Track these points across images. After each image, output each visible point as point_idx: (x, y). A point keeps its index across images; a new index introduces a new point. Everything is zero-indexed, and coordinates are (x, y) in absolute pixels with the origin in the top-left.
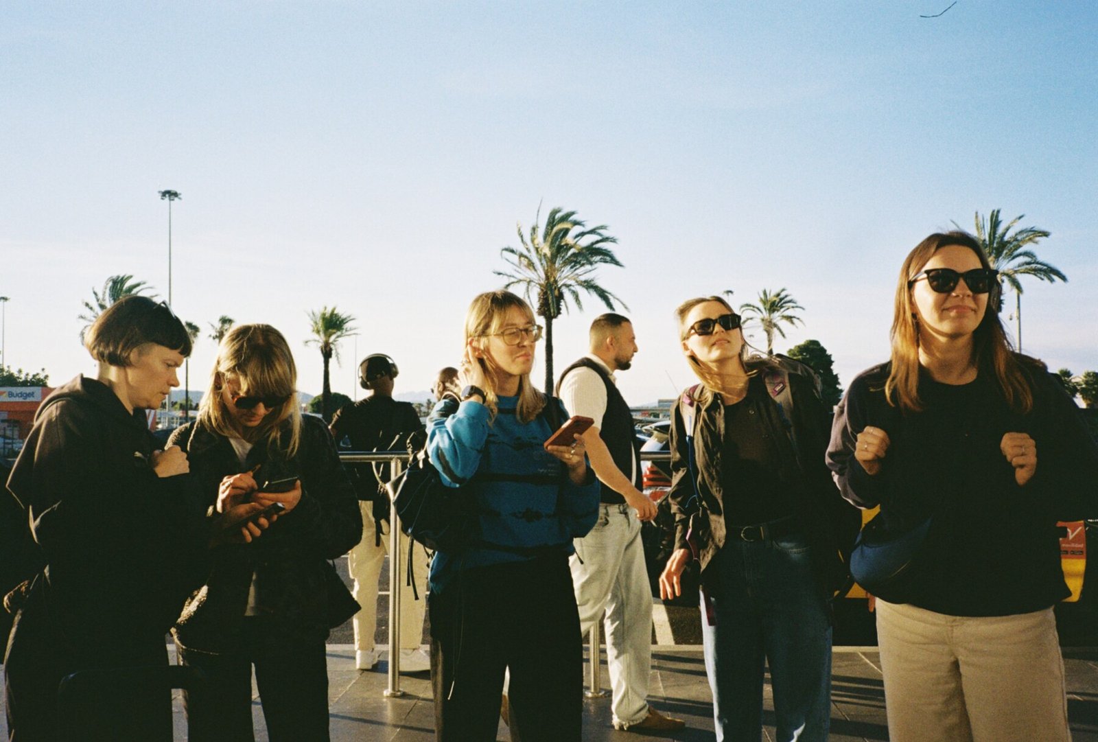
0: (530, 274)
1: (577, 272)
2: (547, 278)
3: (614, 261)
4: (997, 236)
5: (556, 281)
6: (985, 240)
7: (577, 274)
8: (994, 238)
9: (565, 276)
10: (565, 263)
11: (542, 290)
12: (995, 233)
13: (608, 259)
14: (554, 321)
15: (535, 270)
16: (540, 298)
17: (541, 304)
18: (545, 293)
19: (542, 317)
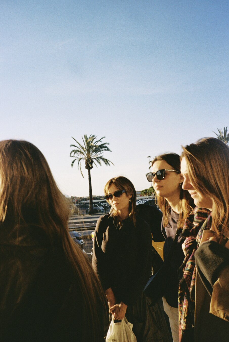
0: (81, 156)
1: (97, 154)
2: (88, 156)
3: (108, 150)
4: (227, 135)
5: (90, 158)
6: (223, 136)
7: (97, 155)
8: (226, 135)
9: (93, 156)
10: (93, 152)
11: (86, 161)
12: (226, 134)
13: (107, 149)
14: (91, 170)
15: (84, 155)
16: (86, 163)
17: (86, 165)
18: (87, 162)
19: (87, 169)
